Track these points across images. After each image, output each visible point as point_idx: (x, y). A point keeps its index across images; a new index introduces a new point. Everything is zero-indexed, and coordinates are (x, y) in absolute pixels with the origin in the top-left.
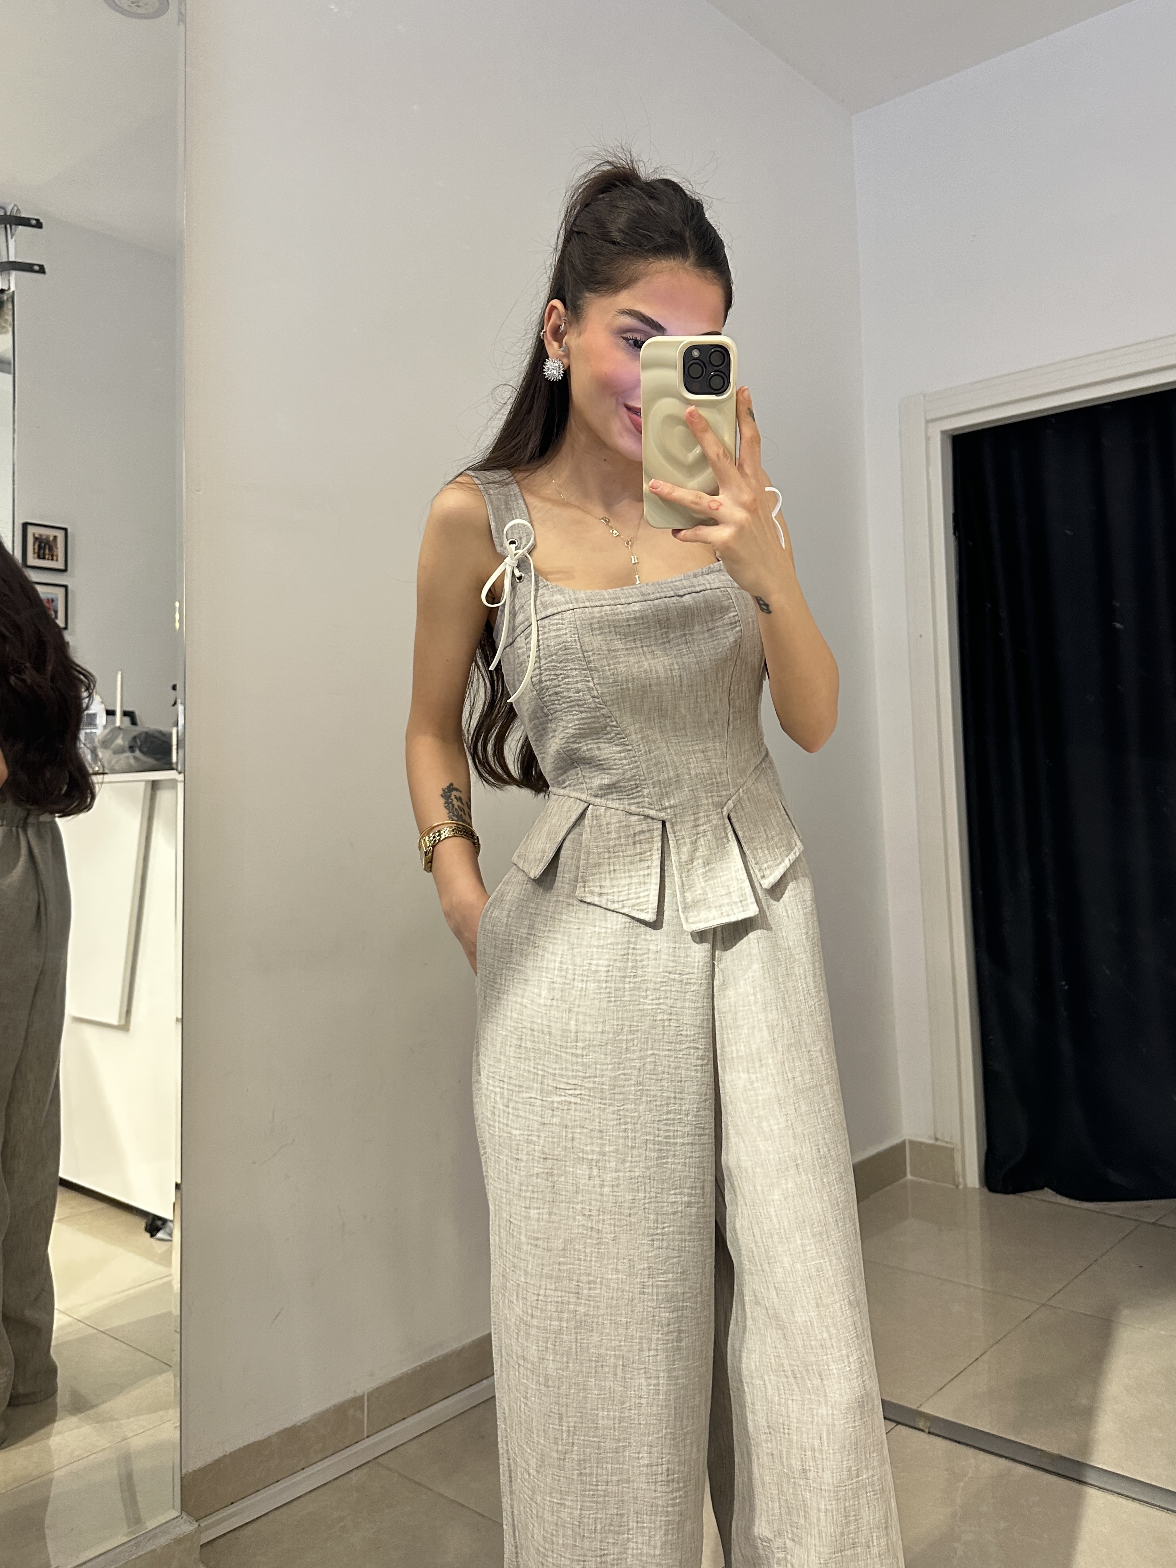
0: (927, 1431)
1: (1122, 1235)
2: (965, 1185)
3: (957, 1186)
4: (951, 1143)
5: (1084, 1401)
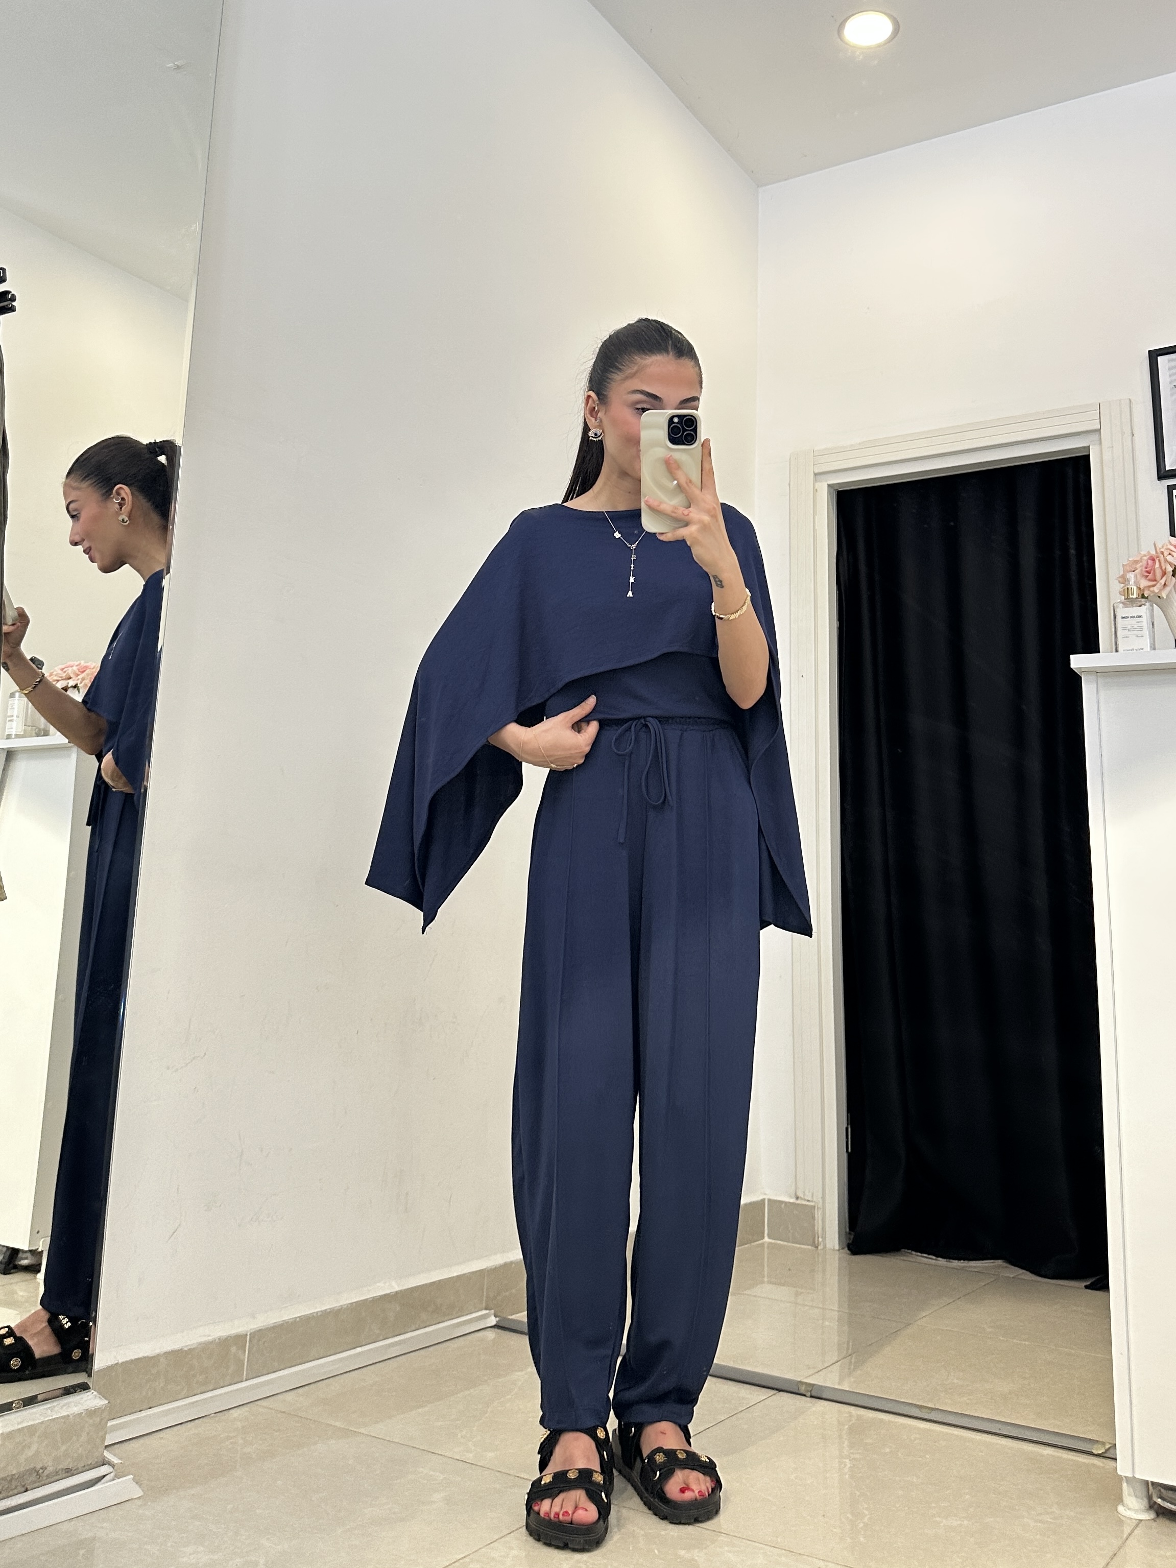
0: (808, 1394)
1: (983, 1284)
2: (825, 1247)
3: (817, 1247)
4: (812, 1201)
5: (956, 1381)
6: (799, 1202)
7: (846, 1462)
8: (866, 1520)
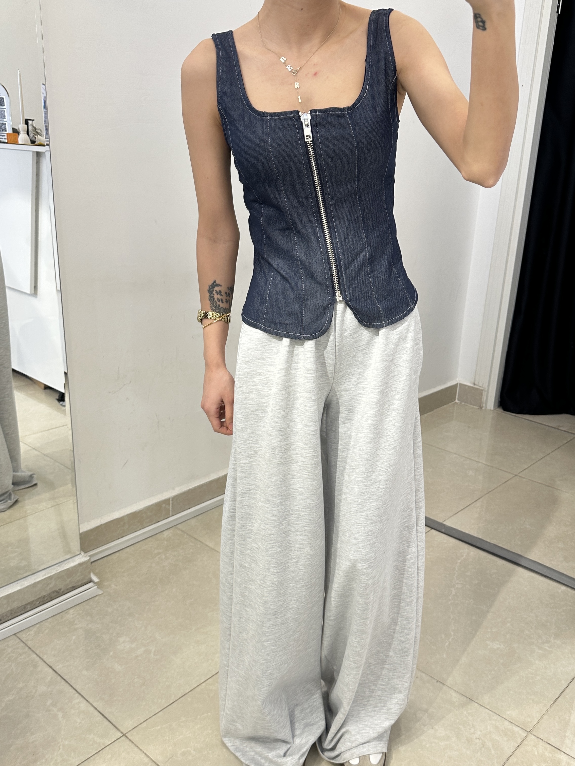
2: (486, 408)
3: (481, 408)
4: (482, 387)
5: (528, 526)
6: (475, 386)
7: (452, 591)
8: (450, 640)
